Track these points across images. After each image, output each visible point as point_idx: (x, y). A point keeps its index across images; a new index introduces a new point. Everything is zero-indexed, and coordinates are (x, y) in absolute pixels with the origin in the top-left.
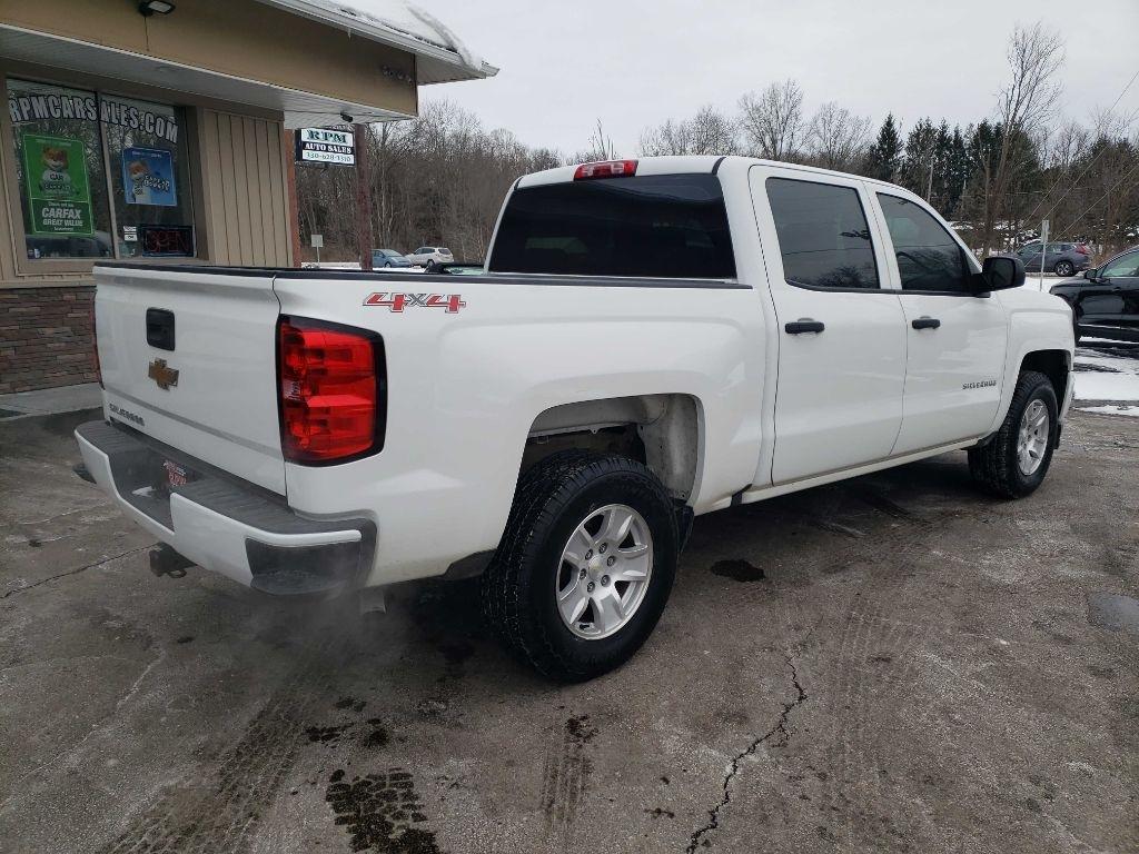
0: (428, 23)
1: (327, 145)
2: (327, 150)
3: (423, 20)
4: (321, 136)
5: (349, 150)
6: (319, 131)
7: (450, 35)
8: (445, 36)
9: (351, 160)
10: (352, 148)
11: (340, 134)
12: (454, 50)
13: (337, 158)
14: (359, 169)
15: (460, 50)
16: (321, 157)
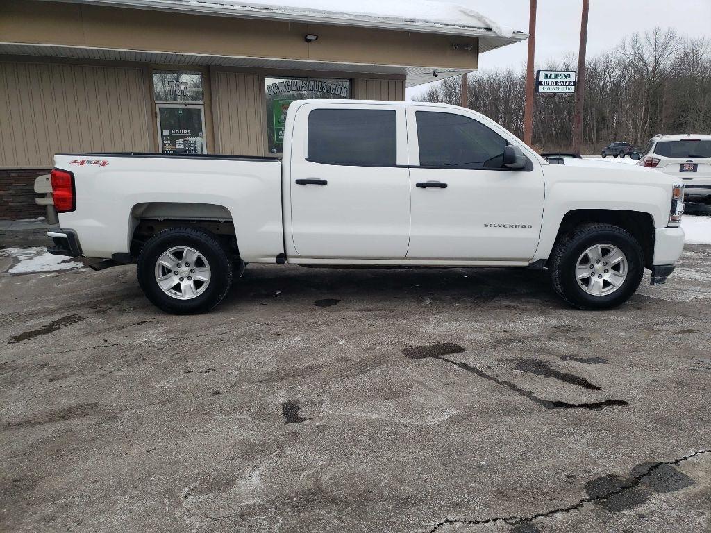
0: (473, 16)
1: (556, 82)
2: (556, 85)
3: (471, 16)
4: (553, 76)
5: (572, 83)
6: (552, 73)
7: (487, 20)
8: (484, 22)
9: (572, 89)
10: (574, 82)
11: (566, 73)
12: (491, 29)
13: (562, 89)
14: (578, 96)
15: (494, 29)
16: (551, 89)
